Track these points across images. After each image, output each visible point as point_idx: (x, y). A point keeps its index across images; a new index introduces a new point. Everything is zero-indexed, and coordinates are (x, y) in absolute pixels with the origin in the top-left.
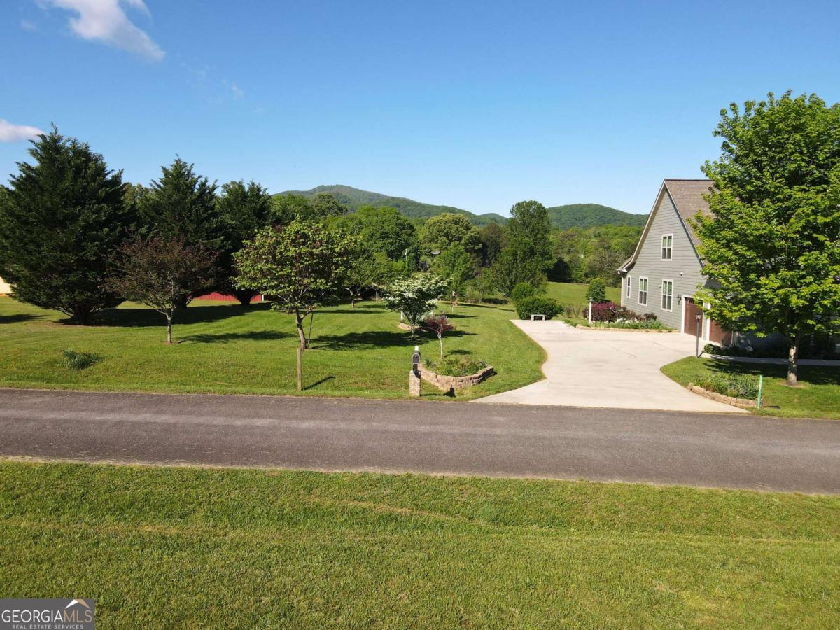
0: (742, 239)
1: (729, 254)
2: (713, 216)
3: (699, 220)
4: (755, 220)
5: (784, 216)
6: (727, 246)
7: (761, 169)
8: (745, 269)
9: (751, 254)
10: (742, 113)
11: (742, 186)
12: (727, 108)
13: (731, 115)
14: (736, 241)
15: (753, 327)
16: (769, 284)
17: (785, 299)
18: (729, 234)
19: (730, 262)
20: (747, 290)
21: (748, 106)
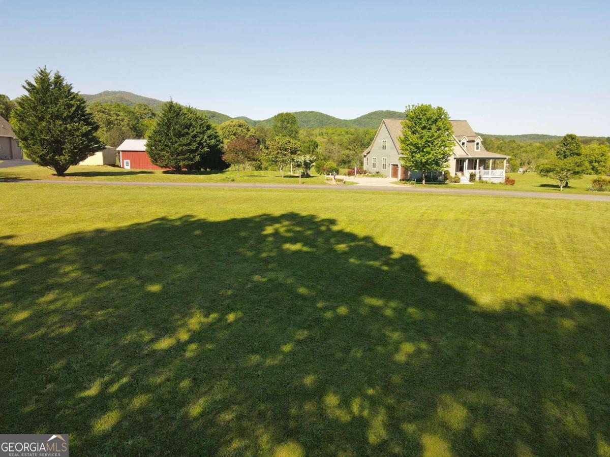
0: (411, 144)
1: (408, 148)
2: (404, 137)
3: (400, 138)
4: (414, 139)
5: (421, 137)
6: (407, 146)
7: (416, 125)
8: (412, 153)
9: (413, 148)
10: (411, 108)
11: (411, 129)
12: (407, 106)
13: (408, 108)
14: (410, 144)
15: (414, 168)
16: (418, 156)
17: (421, 160)
18: (408, 142)
19: (408, 150)
20: (412, 158)
21: (413, 106)
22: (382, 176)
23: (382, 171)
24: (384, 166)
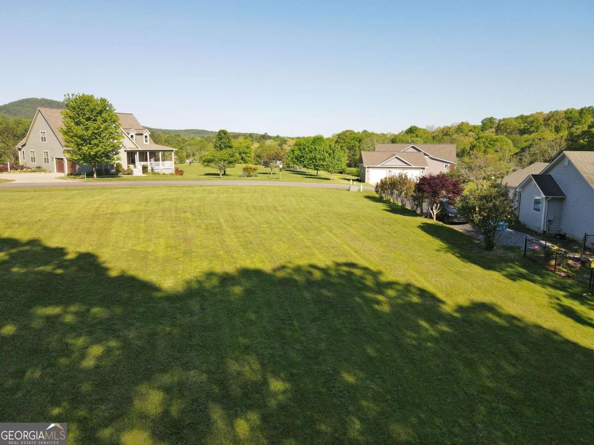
0: (76, 135)
1: (73, 140)
2: (66, 127)
3: (62, 129)
4: (79, 130)
5: (87, 129)
6: (72, 137)
7: (79, 115)
8: (78, 145)
9: (79, 140)
10: (71, 97)
11: (74, 120)
12: (66, 94)
13: (67, 97)
15: (82, 162)
16: (85, 149)
17: (90, 153)
18: (72, 134)
19: (73, 142)
20: (79, 151)
21: (73, 95)
22: (45, 171)
23: (44, 165)
24: (46, 160)
